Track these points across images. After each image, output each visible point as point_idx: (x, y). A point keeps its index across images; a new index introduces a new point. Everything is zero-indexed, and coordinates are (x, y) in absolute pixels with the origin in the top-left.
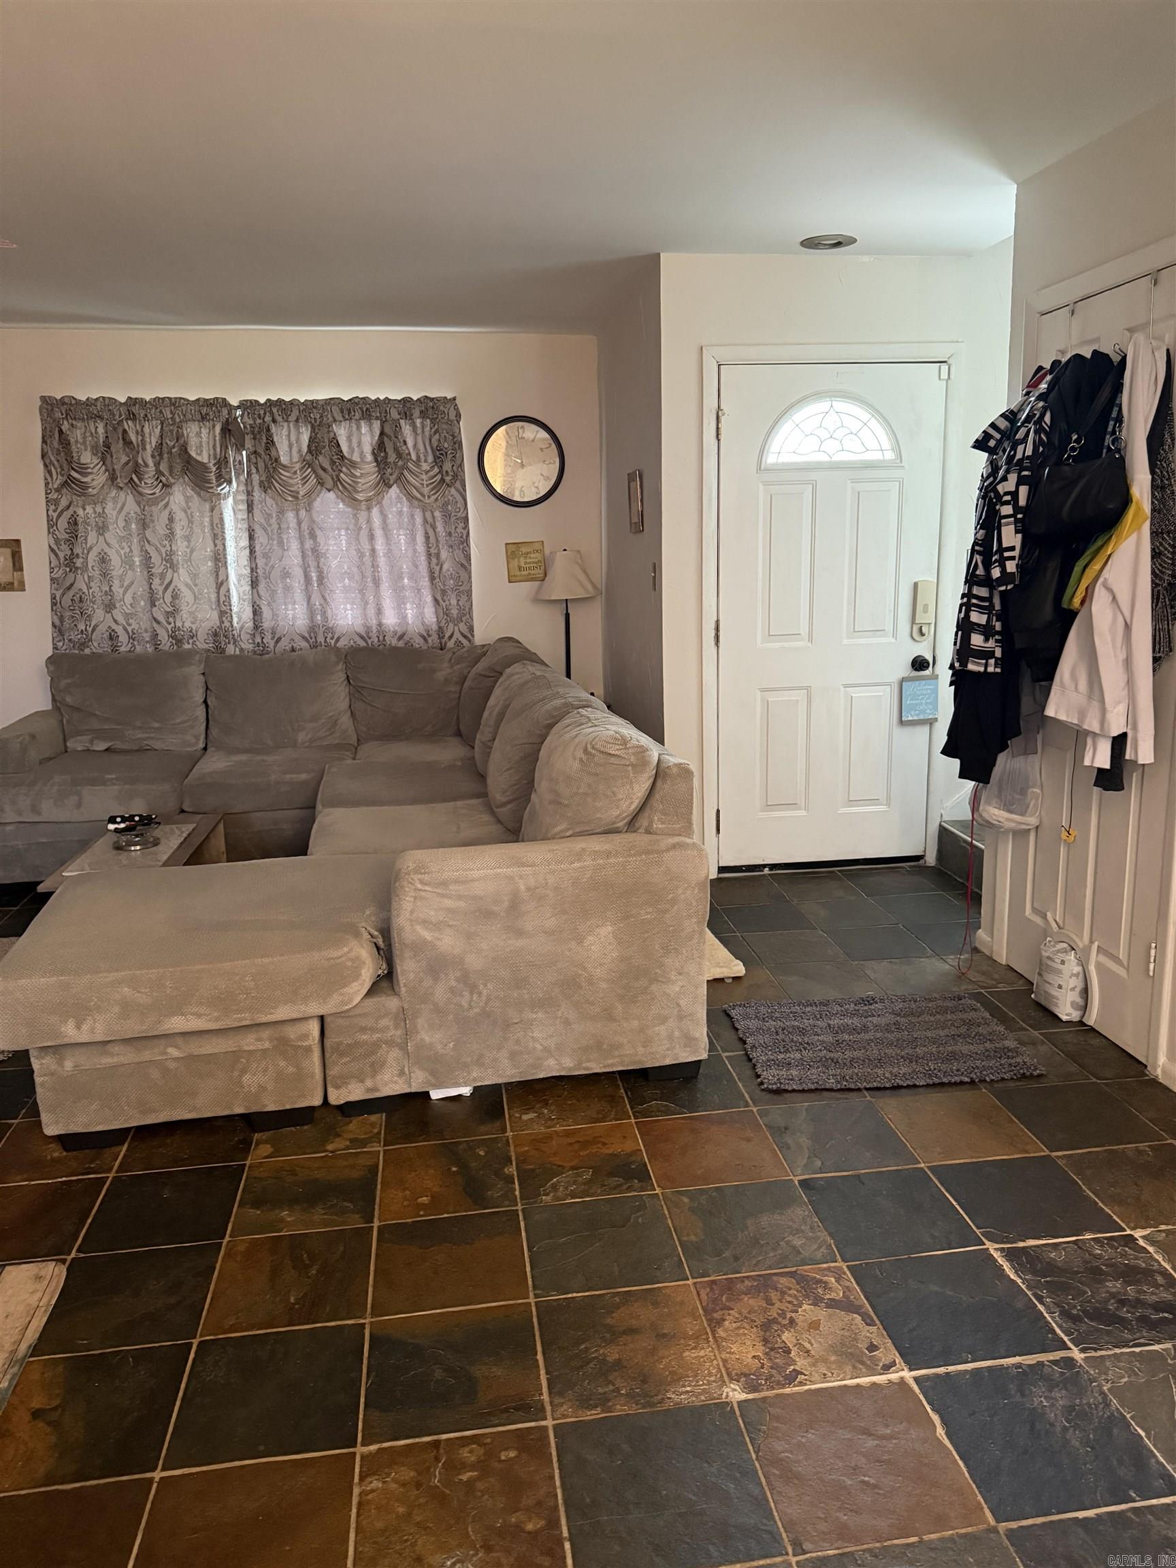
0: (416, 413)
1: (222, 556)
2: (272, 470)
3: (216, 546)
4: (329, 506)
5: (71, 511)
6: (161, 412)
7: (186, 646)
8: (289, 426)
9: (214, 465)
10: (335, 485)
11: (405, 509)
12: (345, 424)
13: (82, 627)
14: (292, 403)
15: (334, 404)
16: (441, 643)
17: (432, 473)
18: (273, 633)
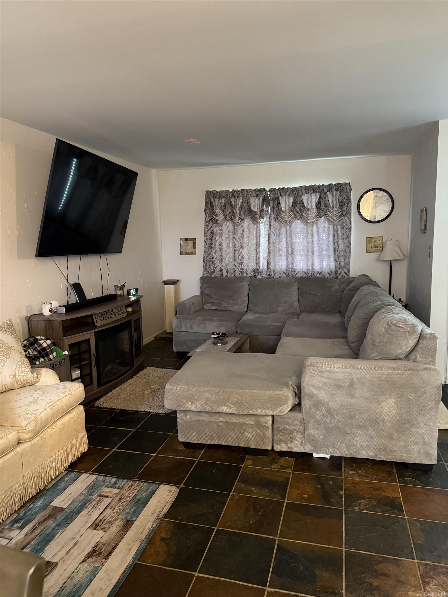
0: (334, 189)
1: (259, 244)
2: (278, 213)
3: (257, 240)
4: (298, 225)
5: (212, 229)
6: (243, 194)
7: (244, 275)
8: (286, 197)
9: (259, 212)
10: (301, 217)
11: (326, 225)
12: (306, 195)
13: (212, 267)
14: (287, 188)
15: (303, 188)
16: (336, 276)
17: (338, 212)
18: (274, 271)
